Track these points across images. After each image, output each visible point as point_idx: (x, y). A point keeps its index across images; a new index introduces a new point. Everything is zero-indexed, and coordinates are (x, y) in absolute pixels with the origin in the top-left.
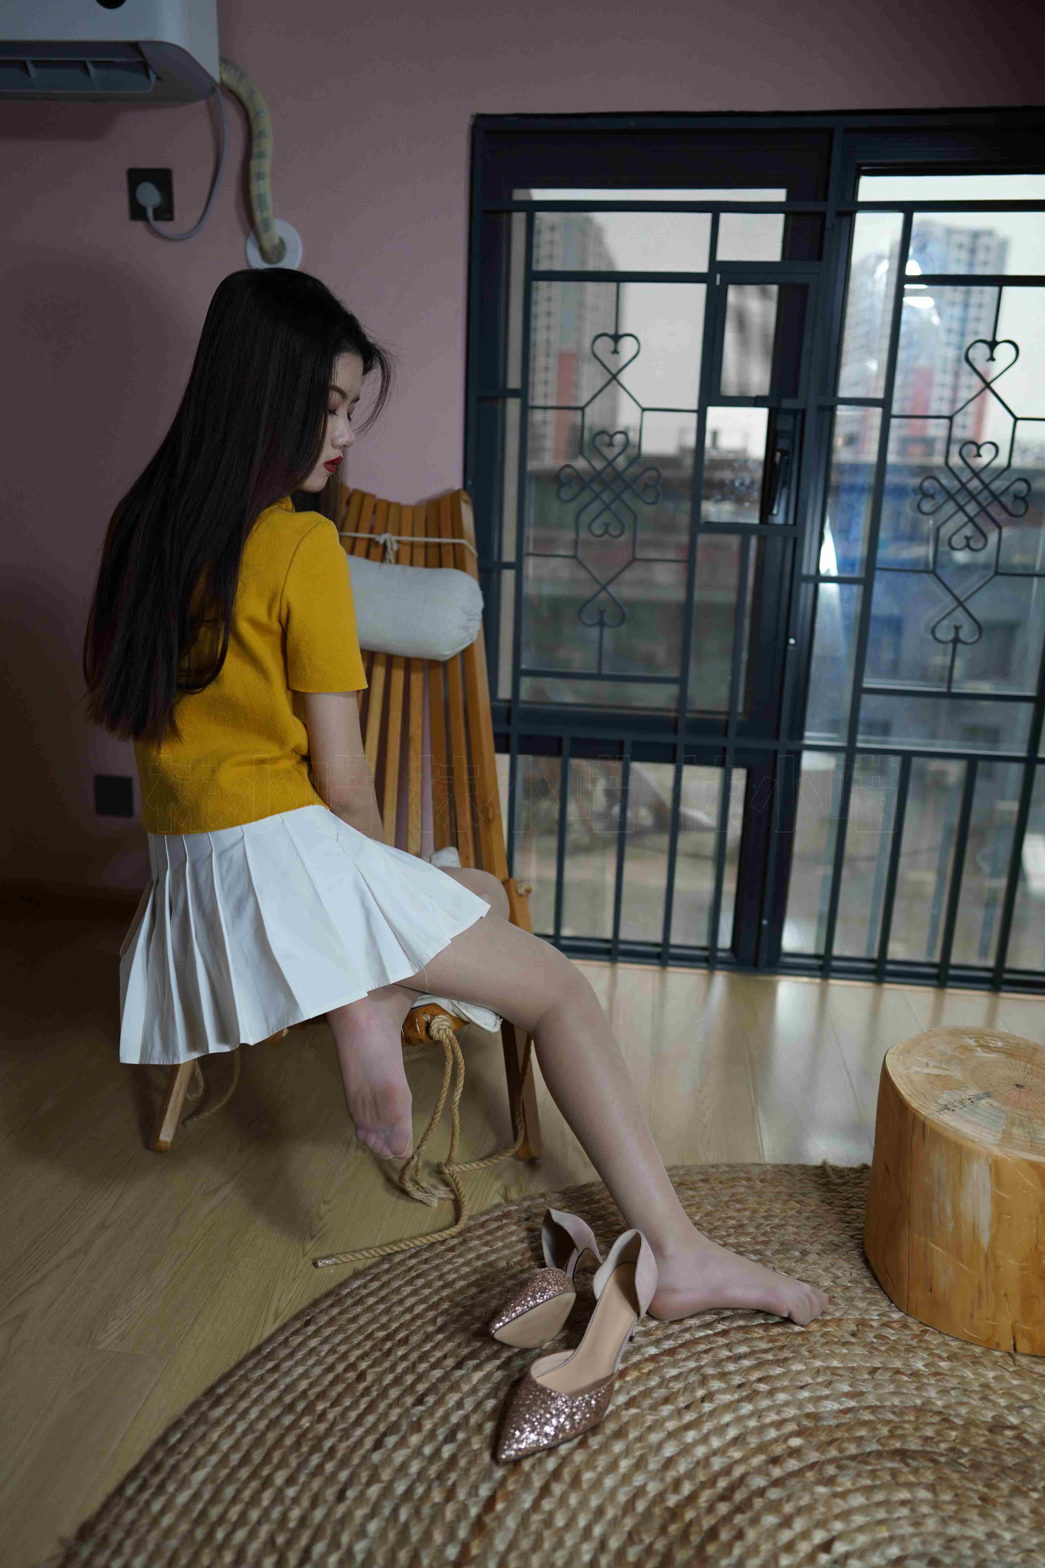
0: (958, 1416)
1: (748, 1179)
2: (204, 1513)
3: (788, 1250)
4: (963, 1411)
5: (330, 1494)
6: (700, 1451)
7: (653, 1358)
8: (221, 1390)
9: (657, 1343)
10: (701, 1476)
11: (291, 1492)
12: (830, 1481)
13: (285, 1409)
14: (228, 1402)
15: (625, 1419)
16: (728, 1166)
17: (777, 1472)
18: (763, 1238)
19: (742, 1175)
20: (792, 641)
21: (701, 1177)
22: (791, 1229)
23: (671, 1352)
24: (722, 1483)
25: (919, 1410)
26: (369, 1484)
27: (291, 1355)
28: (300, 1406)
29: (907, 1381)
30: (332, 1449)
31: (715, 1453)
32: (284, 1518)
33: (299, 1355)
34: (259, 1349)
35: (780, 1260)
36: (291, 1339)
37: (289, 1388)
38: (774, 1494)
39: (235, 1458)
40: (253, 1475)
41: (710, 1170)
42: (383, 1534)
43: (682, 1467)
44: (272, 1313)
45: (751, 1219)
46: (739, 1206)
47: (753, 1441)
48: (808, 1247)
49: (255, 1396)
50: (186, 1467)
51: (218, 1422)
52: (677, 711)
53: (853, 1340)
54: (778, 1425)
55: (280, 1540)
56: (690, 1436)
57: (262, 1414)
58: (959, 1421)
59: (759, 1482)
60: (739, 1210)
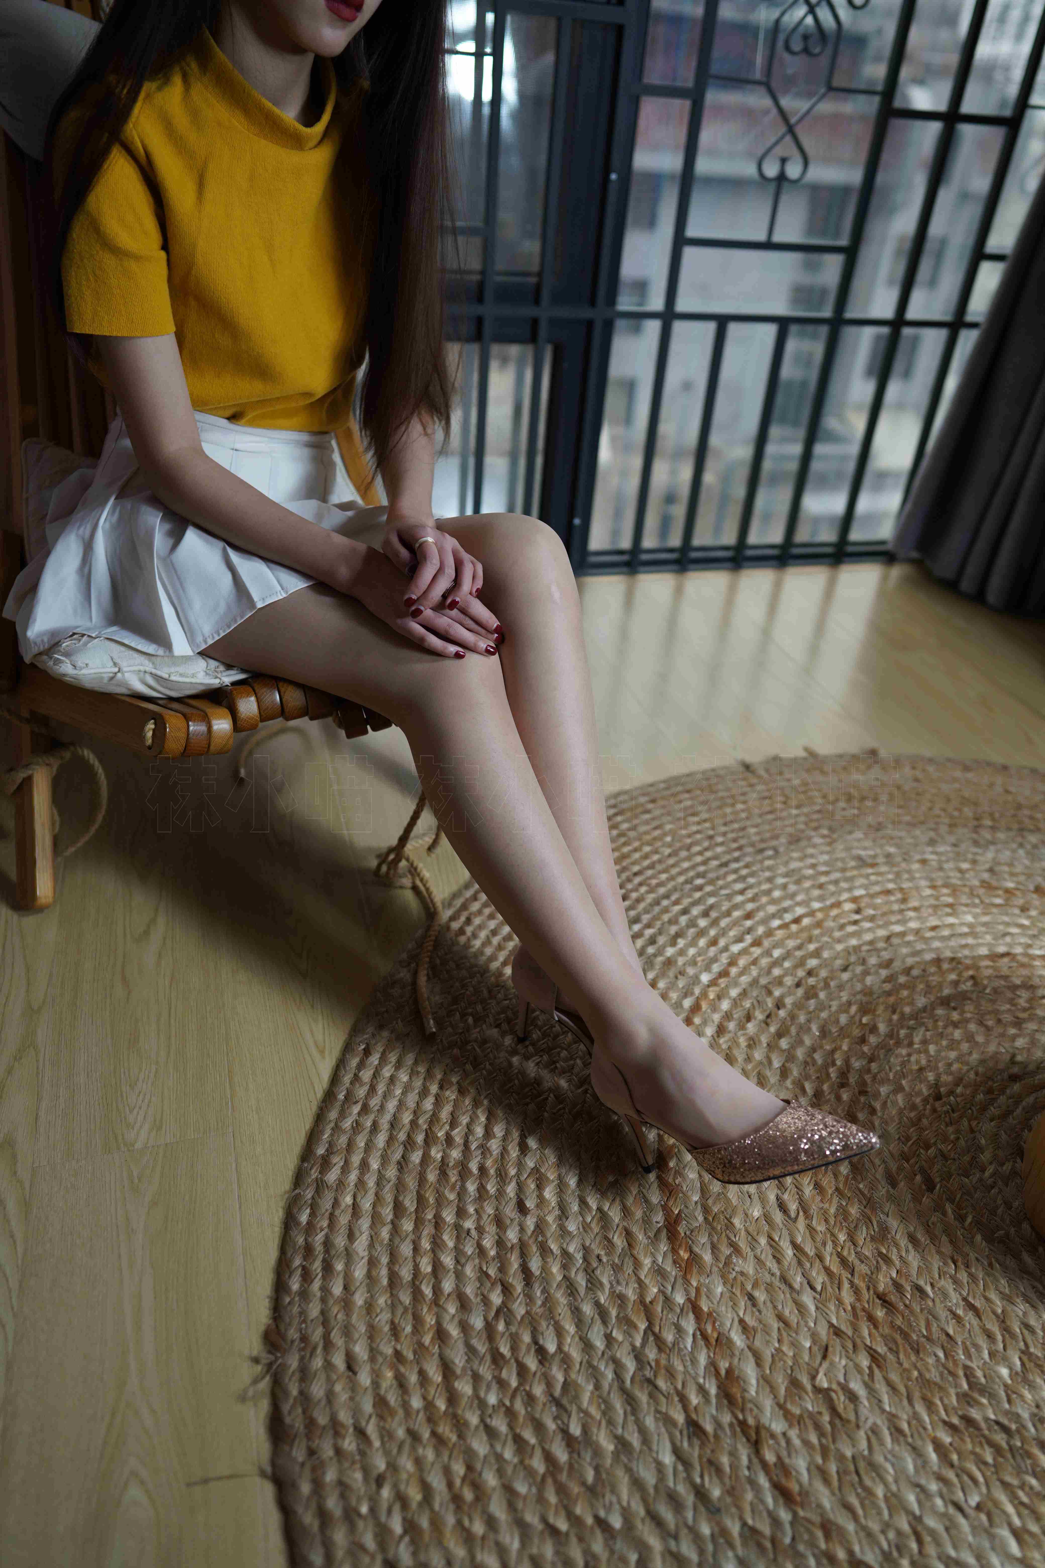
0: (966, 957)
1: (688, 791)
2: (393, 1277)
3: (761, 851)
4: (966, 952)
5: (510, 1211)
6: (801, 1053)
7: (713, 983)
8: (321, 1151)
9: (708, 968)
10: (815, 1073)
11: (469, 1224)
13: (405, 1146)
14: (337, 1161)
15: (724, 1046)
16: (664, 782)
18: (735, 845)
19: (680, 788)
20: (613, 176)
21: (646, 799)
22: (753, 830)
23: (724, 974)
24: (833, 1074)
26: (540, 1187)
27: (372, 1089)
28: (420, 1138)
29: (915, 941)
30: (482, 1169)
31: (813, 1050)
32: (481, 1251)
33: (381, 1088)
34: (329, 1096)
35: (761, 862)
36: (360, 1074)
37: (394, 1124)
39: (387, 1213)
40: (419, 1222)
41: (651, 789)
42: (586, 1227)
43: (796, 1071)
44: (314, 1052)
45: (713, 828)
46: (696, 819)
47: (834, 1030)
48: (774, 843)
49: (363, 1144)
50: (340, 1241)
51: (341, 1184)
52: (483, 273)
53: (857, 917)
55: (492, 1272)
56: (786, 1043)
57: (385, 1159)
58: (968, 962)
59: (859, 1062)
60: (699, 823)
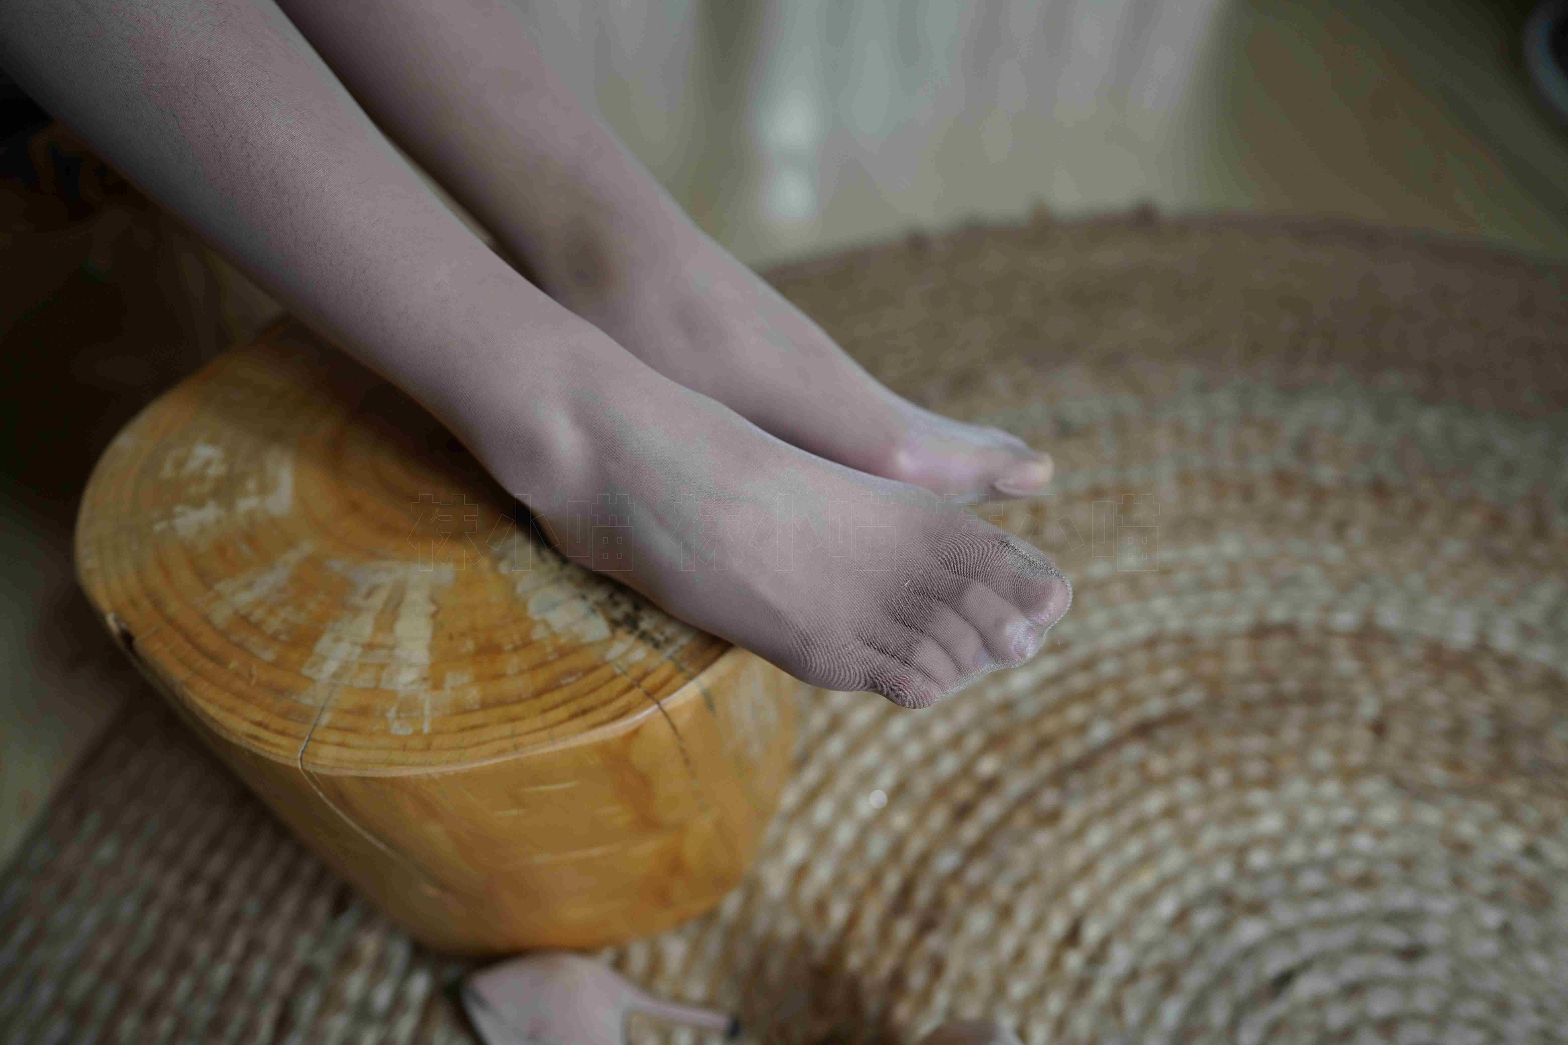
6: (845, 834)
10: (858, 879)
12: (1052, 817)
17: (970, 832)
24: (892, 882)
25: (1151, 643)
31: (868, 828)
38: (976, 873)
43: (823, 873)
47: (922, 785)
54: (956, 741)
56: (823, 811)
59: (947, 861)
